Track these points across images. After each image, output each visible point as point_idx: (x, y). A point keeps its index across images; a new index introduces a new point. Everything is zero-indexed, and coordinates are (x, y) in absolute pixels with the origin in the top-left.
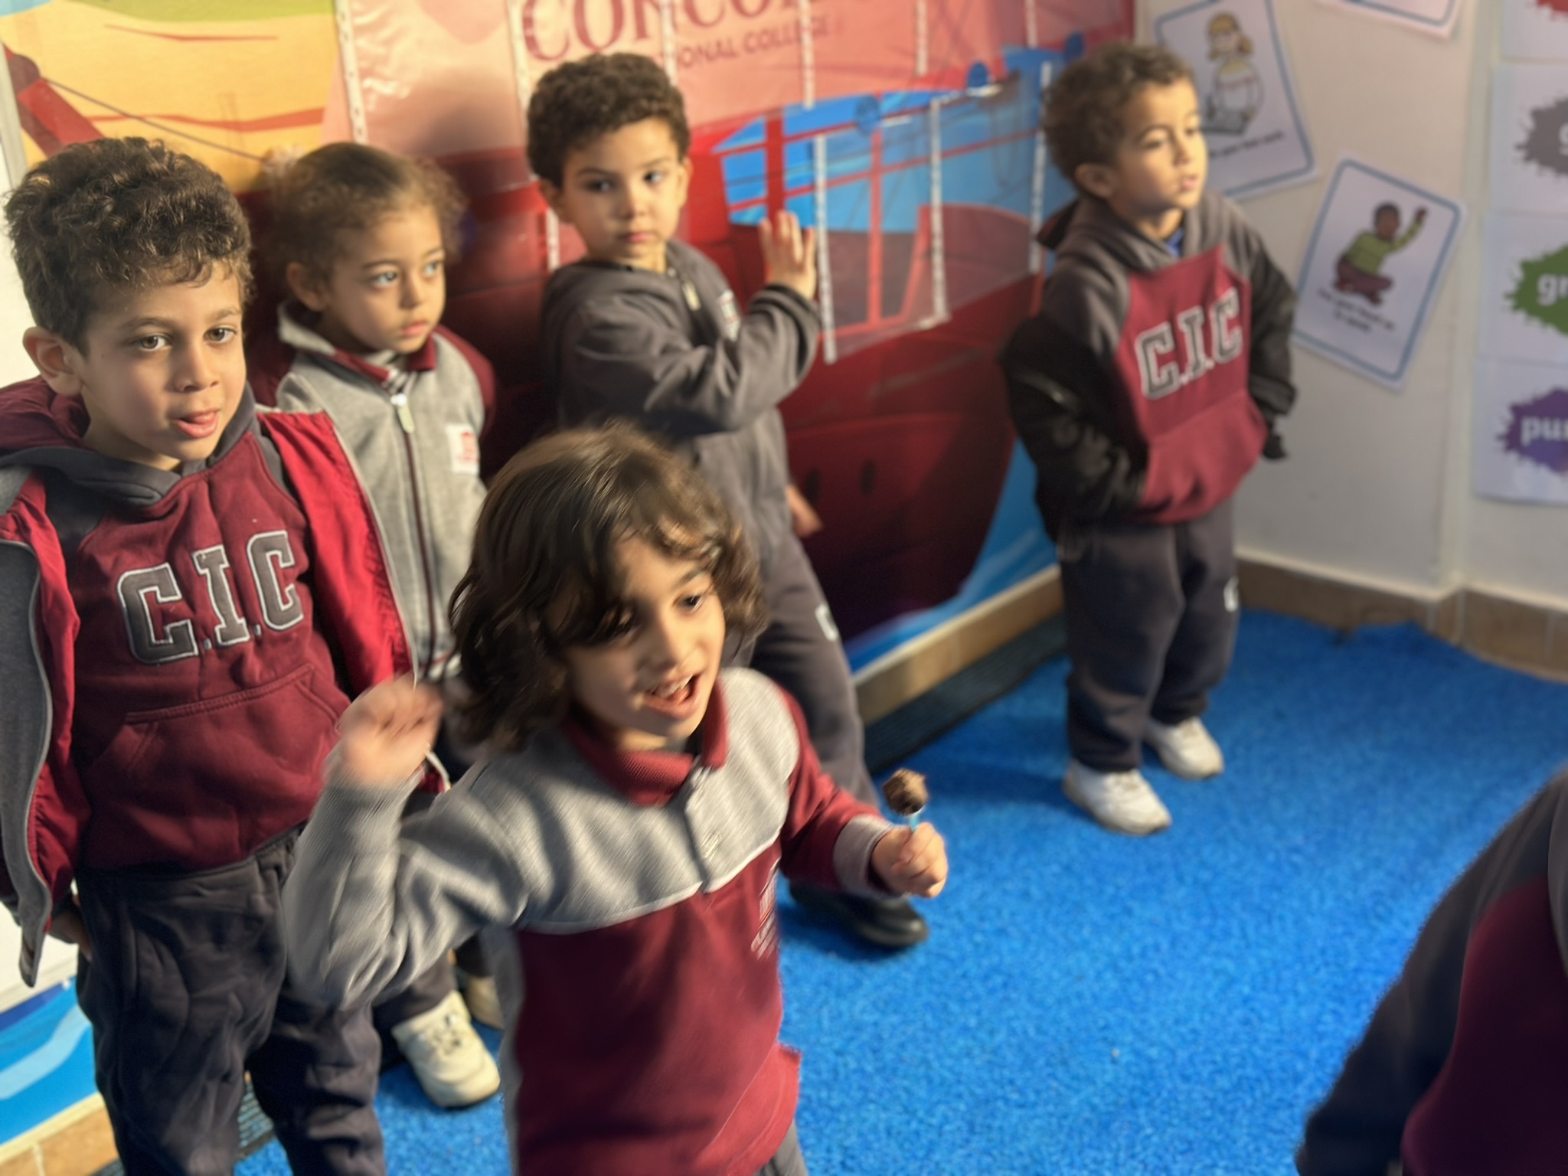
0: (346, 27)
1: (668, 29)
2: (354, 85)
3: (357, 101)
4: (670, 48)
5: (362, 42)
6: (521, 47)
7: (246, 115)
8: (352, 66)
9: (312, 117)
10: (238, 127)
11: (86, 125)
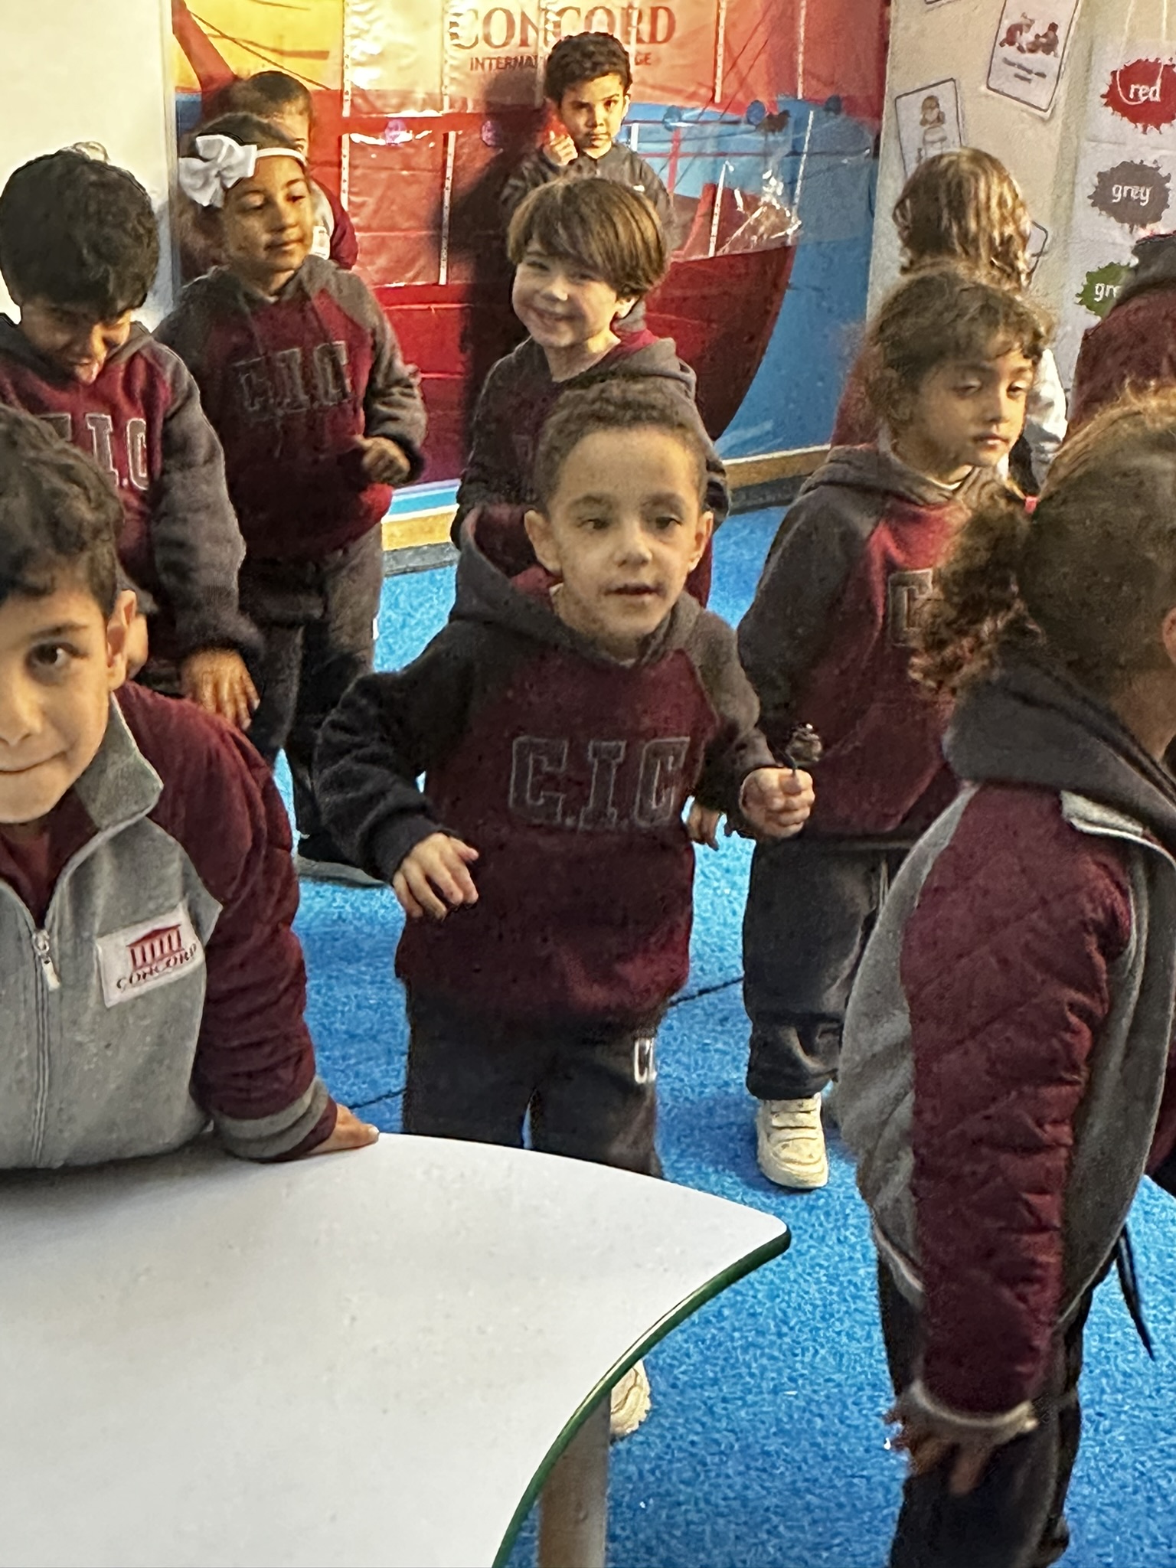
0: (348, 10)
1: (541, 42)
2: (347, 41)
5: (357, 20)
7: (287, 47)
8: (348, 31)
9: (323, 55)
10: (282, 53)
11: (205, 36)
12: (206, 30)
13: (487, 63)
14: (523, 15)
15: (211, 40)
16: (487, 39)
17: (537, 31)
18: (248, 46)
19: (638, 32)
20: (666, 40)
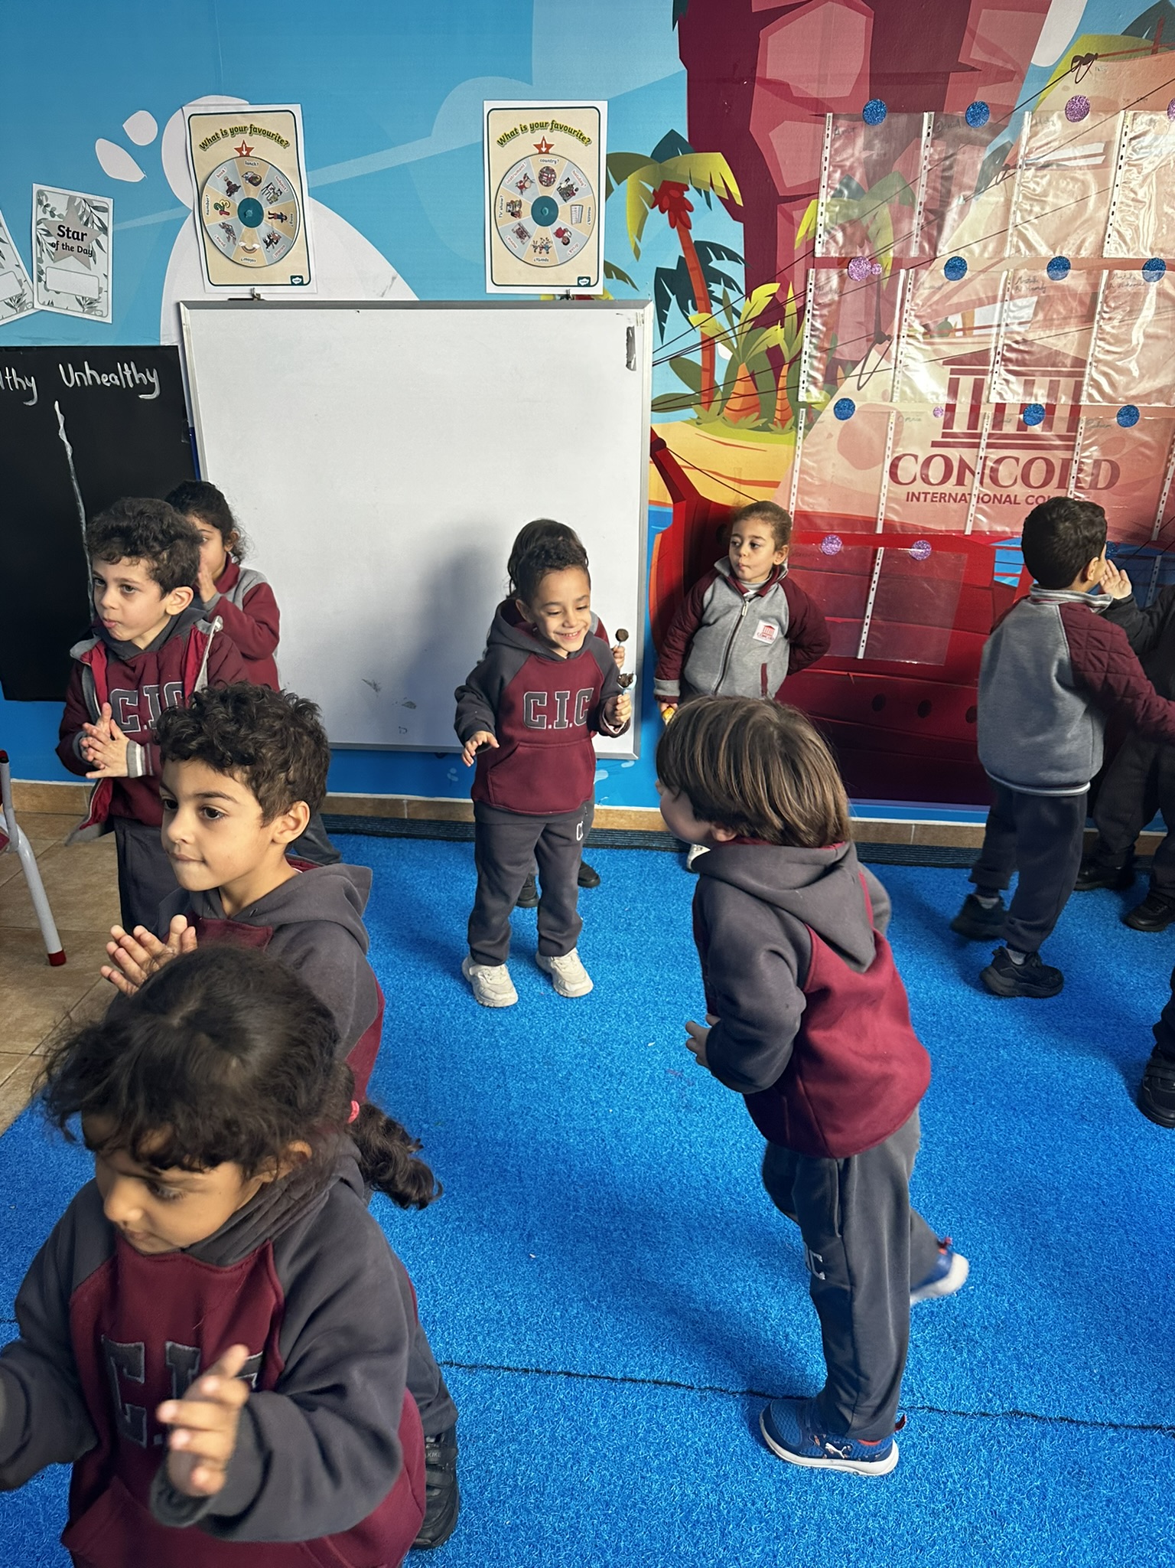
0: (799, 452)
1: (977, 483)
2: (796, 475)
3: (795, 482)
4: (975, 492)
5: (806, 460)
6: (886, 476)
7: (743, 478)
8: (797, 467)
9: (775, 484)
10: (740, 481)
11: (679, 467)
12: (680, 462)
13: (922, 497)
14: (961, 461)
15: (684, 470)
16: (926, 480)
17: (973, 473)
18: (713, 475)
19: (1078, 480)
20: (1105, 488)
